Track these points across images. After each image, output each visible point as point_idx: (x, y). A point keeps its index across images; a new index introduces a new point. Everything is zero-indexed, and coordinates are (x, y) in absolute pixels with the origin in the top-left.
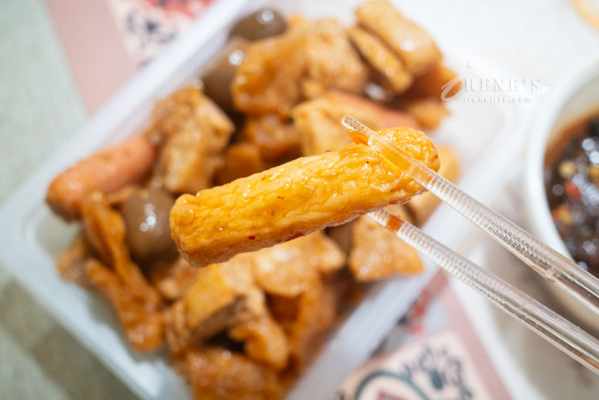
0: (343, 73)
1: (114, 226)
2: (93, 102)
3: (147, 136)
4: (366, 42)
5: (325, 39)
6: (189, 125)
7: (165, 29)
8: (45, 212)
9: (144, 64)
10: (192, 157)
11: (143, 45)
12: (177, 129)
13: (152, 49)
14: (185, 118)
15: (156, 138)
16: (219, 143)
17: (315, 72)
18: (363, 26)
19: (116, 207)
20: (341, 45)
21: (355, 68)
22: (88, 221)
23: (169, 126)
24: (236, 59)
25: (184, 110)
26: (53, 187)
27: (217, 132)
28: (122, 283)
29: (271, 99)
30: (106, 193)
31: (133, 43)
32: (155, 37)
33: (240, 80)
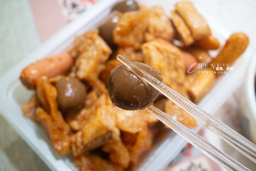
0: (164, 31)
1: (52, 92)
2: (44, 36)
3: (70, 53)
5: (157, 15)
6: (91, 48)
7: (81, 7)
8: (19, 83)
9: (69, 21)
10: (92, 63)
11: (70, 14)
12: (85, 50)
13: (74, 16)
14: (90, 45)
15: (74, 54)
16: (105, 58)
17: (151, 30)
19: (53, 84)
21: (170, 30)
22: (39, 89)
23: (81, 48)
24: (115, 20)
25: (89, 41)
26: (24, 71)
27: (104, 53)
28: (53, 120)
29: (131, 39)
30: (49, 77)
31: (65, 12)
32: (76, 10)
33: (118, 29)
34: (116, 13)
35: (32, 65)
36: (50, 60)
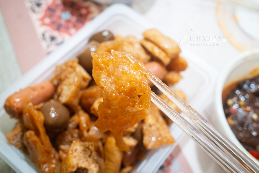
1: (40, 117)
3: (52, 81)
4: (149, 46)
5: (131, 44)
6: (73, 75)
7: (59, 40)
9: (49, 53)
10: (73, 88)
11: (48, 46)
12: (66, 77)
13: (53, 48)
14: (71, 73)
15: (56, 82)
16: (85, 84)
18: (147, 39)
20: (138, 46)
21: (144, 56)
23: (62, 76)
24: (93, 49)
25: (70, 70)
27: (84, 79)
31: (44, 44)
32: (54, 42)
34: (93, 43)
35: (16, 93)
36: (34, 89)
